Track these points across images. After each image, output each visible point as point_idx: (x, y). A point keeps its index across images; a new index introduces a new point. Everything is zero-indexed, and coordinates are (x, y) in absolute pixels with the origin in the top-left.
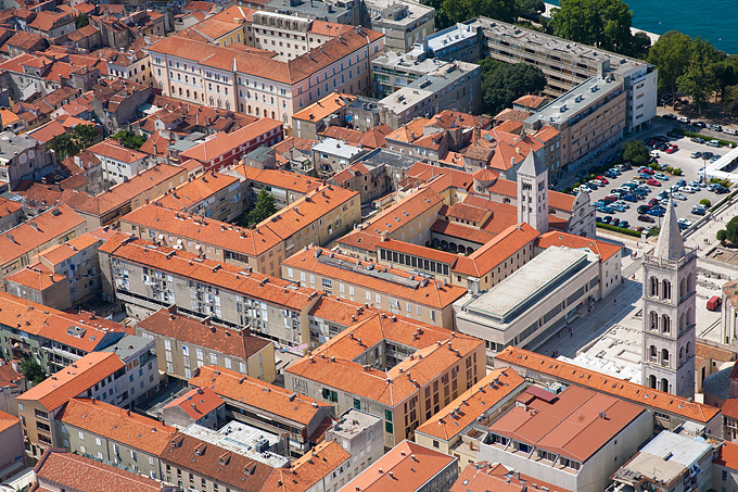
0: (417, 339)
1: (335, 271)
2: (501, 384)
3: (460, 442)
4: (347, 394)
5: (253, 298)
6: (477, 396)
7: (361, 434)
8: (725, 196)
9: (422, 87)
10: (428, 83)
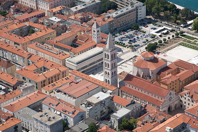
0: (51, 66)
1: (39, 49)
2: (68, 79)
3: (52, 92)
4: (28, 78)
5: (15, 54)
6: (61, 81)
7: (26, 88)
8: (153, 39)
9: (83, 5)
10: (85, 5)
